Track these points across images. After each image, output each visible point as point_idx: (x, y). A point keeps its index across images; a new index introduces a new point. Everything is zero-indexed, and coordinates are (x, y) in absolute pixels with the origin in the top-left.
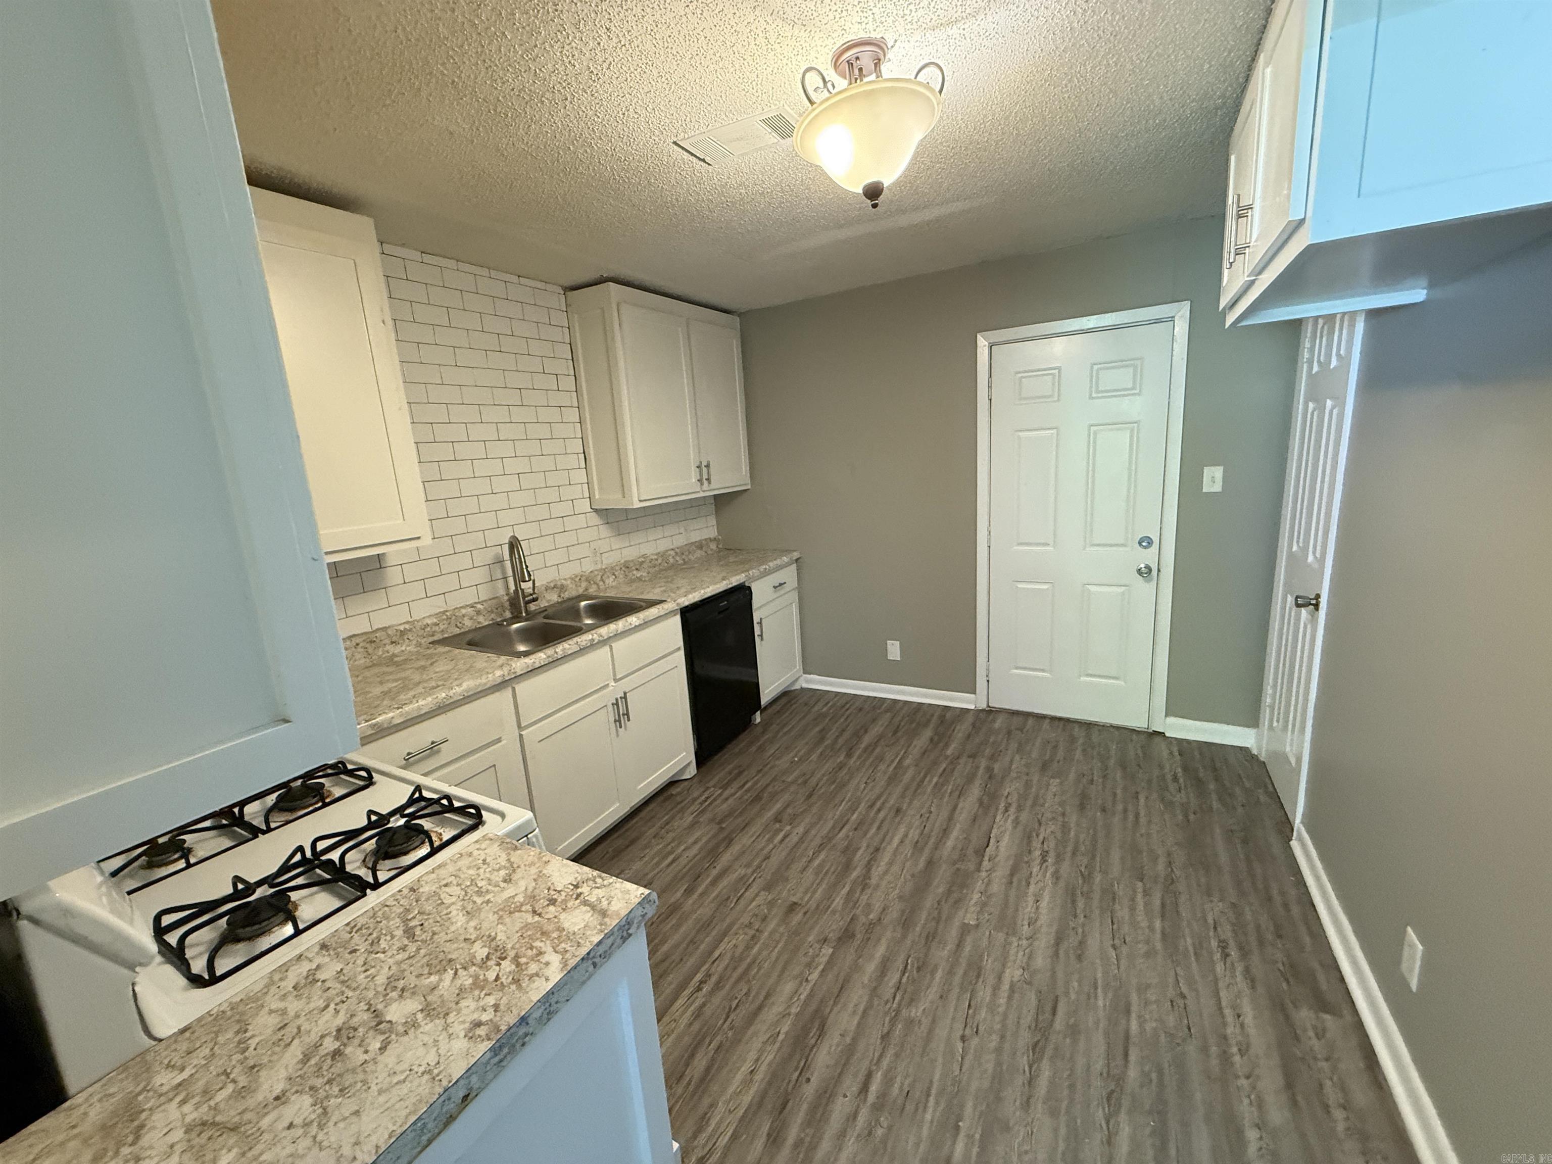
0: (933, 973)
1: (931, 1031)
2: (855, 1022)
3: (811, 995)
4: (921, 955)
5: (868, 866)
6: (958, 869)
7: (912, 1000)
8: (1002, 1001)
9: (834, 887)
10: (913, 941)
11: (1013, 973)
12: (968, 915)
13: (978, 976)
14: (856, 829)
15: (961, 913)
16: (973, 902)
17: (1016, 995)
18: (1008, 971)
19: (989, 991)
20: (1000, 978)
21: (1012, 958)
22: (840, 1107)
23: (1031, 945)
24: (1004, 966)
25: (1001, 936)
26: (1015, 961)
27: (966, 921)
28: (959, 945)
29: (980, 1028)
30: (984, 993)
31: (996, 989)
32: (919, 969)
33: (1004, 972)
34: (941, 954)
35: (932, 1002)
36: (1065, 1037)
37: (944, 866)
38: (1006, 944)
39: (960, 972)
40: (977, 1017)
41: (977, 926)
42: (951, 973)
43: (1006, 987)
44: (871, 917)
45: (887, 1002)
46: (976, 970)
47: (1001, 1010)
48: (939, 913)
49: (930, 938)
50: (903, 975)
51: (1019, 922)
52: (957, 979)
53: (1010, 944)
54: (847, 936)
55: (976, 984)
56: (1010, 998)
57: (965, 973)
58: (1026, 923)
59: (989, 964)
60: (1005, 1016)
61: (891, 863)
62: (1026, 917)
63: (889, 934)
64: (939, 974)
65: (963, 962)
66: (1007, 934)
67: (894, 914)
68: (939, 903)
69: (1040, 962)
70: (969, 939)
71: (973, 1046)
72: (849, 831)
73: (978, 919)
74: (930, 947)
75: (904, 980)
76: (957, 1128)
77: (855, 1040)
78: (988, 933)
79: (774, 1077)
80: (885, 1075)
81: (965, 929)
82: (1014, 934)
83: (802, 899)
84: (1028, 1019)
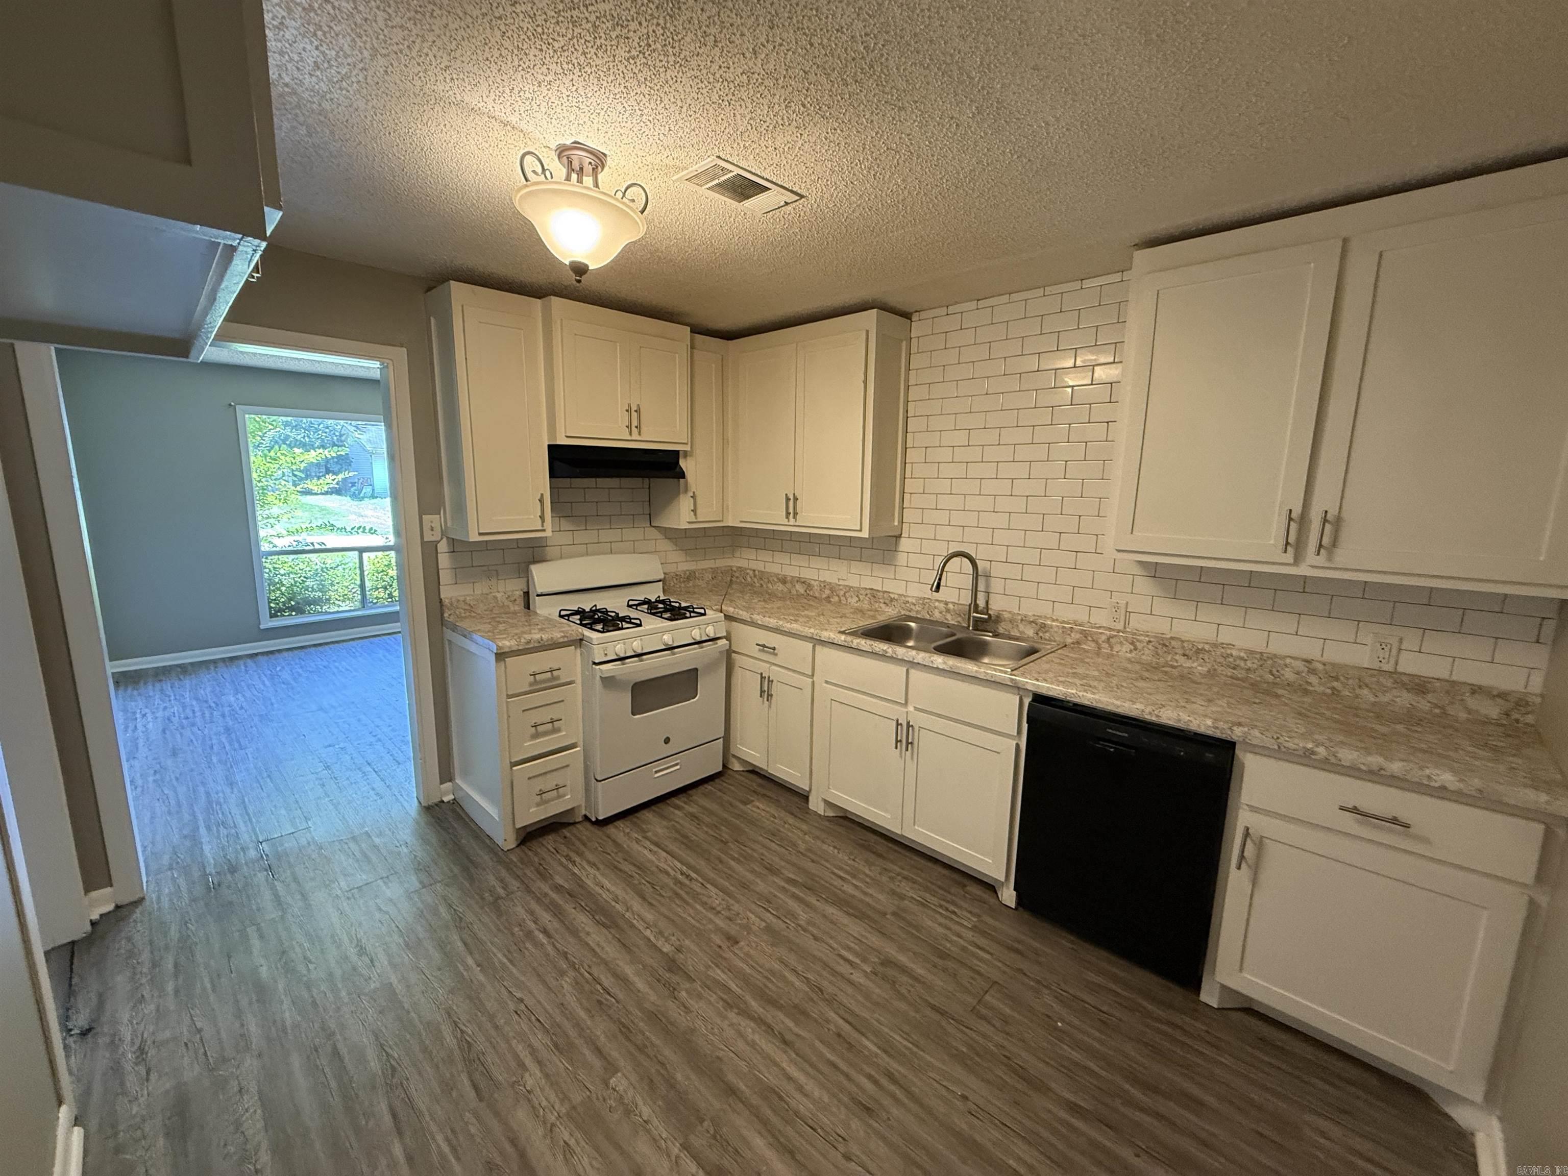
0: (588, 1011)
1: (544, 983)
2: (590, 942)
3: (632, 926)
4: (611, 1012)
5: (760, 1021)
6: (702, 1121)
7: (577, 983)
8: (519, 1047)
9: (746, 980)
10: (631, 1013)
11: (533, 1078)
12: (625, 1082)
13: (556, 1045)
14: (839, 1035)
15: (634, 1078)
16: (640, 1103)
17: (513, 1064)
18: (539, 1074)
19: (536, 1044)
20: (540, 1063)
21: (547, 1089)
22: (546, 917)
23: (544, 1123)
24: (547, 1076)
25: (577, 1097)
26: (542, 1090)
27: (619, 1074)
28: (598, 1051)
29: (517, 1017)
30: (539, 1040)
31: (533, 1051)
32: (600, 1002)
33: (541, 1071)
34: (600, 1029)
35: (564, 995)
36: (452, 1075)
37: (717, 1105)
38: (565, 1098)
39: (572, 1033)
40: (526, 1021)
41: (606, 1084)
42: (577, 1025)
43: (528, 1061)
44: (684, 994)
45: (590, 967)
46: (563, 1048)
47: (514, 1043)
48: (649, 1057)
49: (625, 1031)
50: (604, 989)
51: (578, 1135)
52: (567, 1025)
53: (562, 1101)
54: (673, 965)
55: (552, 1039)
56: (516, 1057)
57: (567, 1036)
58: (572, 1142)
59: (559, 1064)
60: (508, 1041)
61: (753, 1045)
62: (578, 1150)
63: (653, 997)
64: (582, 1014)
65: (579, 1042)
66: (574, 1108)
67: (673, 1010)
68: (662, 1064)
69: (521, 1115)
70: (597, 1063)
71: (510, 1003)
72: (836, 1026)
73: (614, 1089)
74: (615, 1022)
75: (599, 987)
76: (478, 965)
77: (580, 940)
78: (591, 1088)
79: (590, 895)
80: (542, 945)
81: (611, 1068)
82: (568, 1115)
83: (741, 949)
84: (490, 1058)
